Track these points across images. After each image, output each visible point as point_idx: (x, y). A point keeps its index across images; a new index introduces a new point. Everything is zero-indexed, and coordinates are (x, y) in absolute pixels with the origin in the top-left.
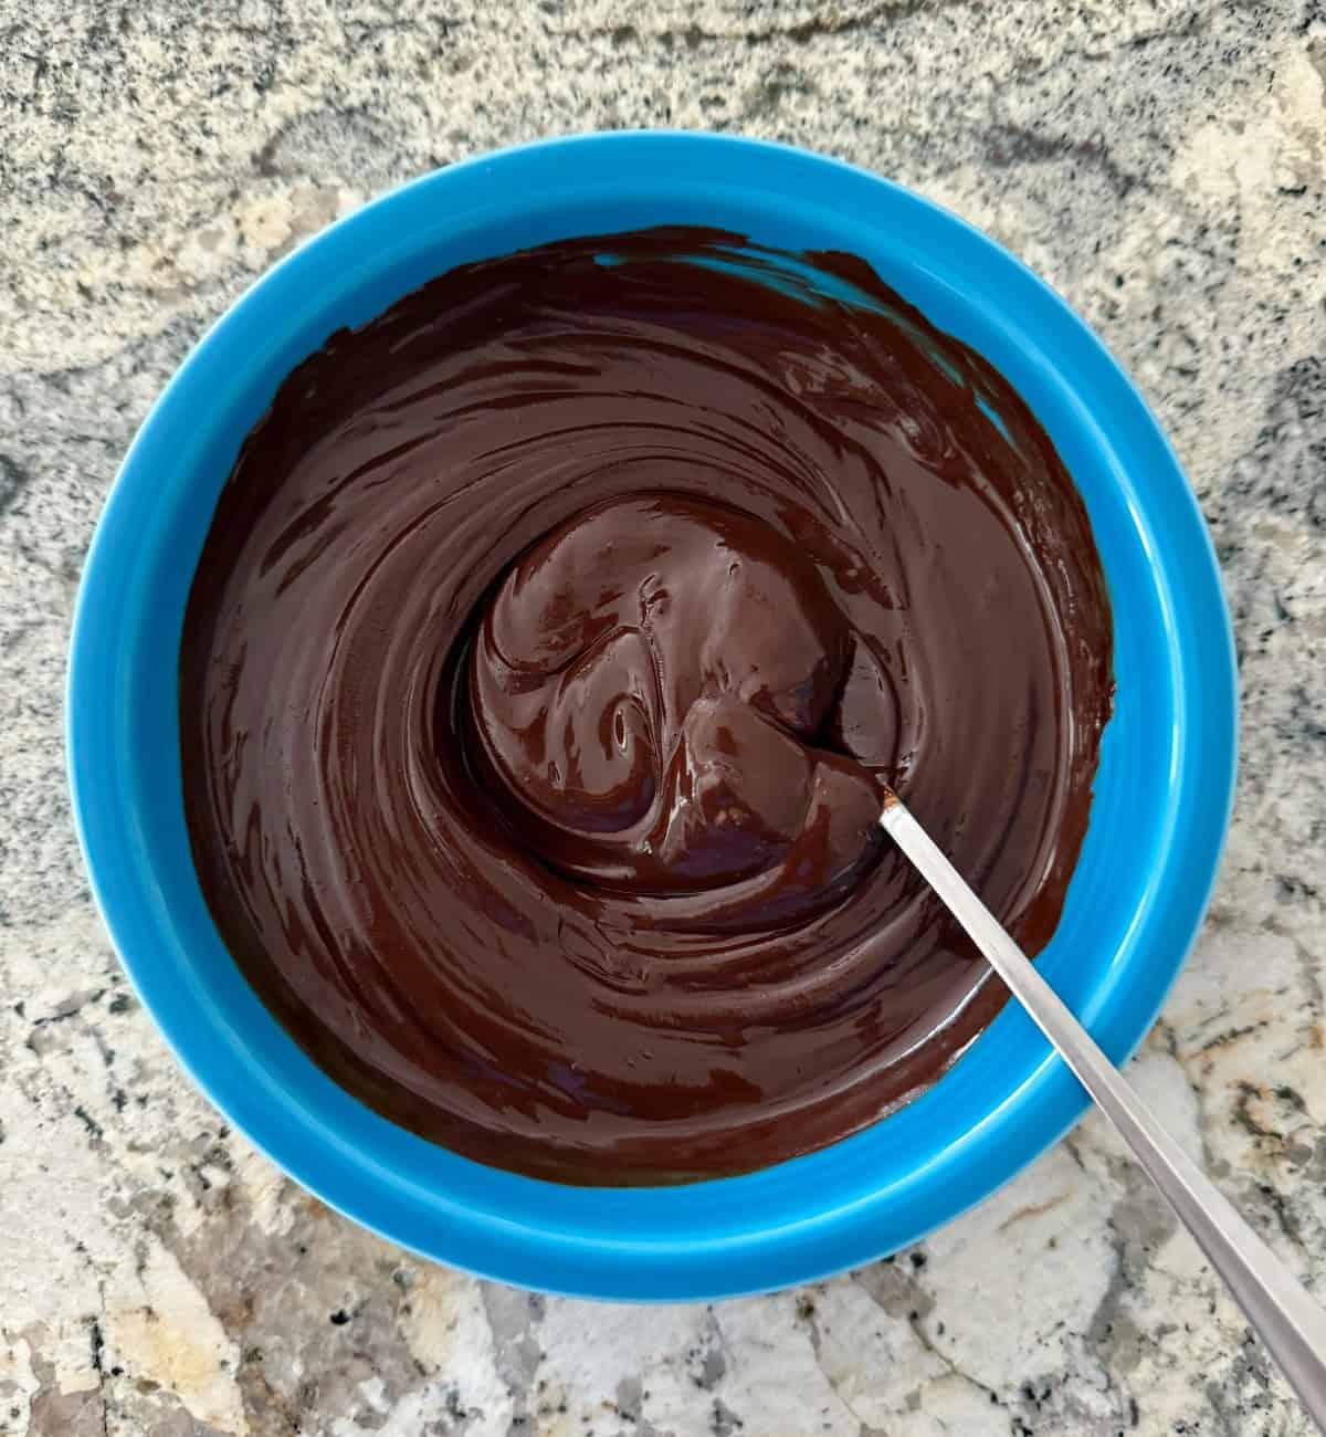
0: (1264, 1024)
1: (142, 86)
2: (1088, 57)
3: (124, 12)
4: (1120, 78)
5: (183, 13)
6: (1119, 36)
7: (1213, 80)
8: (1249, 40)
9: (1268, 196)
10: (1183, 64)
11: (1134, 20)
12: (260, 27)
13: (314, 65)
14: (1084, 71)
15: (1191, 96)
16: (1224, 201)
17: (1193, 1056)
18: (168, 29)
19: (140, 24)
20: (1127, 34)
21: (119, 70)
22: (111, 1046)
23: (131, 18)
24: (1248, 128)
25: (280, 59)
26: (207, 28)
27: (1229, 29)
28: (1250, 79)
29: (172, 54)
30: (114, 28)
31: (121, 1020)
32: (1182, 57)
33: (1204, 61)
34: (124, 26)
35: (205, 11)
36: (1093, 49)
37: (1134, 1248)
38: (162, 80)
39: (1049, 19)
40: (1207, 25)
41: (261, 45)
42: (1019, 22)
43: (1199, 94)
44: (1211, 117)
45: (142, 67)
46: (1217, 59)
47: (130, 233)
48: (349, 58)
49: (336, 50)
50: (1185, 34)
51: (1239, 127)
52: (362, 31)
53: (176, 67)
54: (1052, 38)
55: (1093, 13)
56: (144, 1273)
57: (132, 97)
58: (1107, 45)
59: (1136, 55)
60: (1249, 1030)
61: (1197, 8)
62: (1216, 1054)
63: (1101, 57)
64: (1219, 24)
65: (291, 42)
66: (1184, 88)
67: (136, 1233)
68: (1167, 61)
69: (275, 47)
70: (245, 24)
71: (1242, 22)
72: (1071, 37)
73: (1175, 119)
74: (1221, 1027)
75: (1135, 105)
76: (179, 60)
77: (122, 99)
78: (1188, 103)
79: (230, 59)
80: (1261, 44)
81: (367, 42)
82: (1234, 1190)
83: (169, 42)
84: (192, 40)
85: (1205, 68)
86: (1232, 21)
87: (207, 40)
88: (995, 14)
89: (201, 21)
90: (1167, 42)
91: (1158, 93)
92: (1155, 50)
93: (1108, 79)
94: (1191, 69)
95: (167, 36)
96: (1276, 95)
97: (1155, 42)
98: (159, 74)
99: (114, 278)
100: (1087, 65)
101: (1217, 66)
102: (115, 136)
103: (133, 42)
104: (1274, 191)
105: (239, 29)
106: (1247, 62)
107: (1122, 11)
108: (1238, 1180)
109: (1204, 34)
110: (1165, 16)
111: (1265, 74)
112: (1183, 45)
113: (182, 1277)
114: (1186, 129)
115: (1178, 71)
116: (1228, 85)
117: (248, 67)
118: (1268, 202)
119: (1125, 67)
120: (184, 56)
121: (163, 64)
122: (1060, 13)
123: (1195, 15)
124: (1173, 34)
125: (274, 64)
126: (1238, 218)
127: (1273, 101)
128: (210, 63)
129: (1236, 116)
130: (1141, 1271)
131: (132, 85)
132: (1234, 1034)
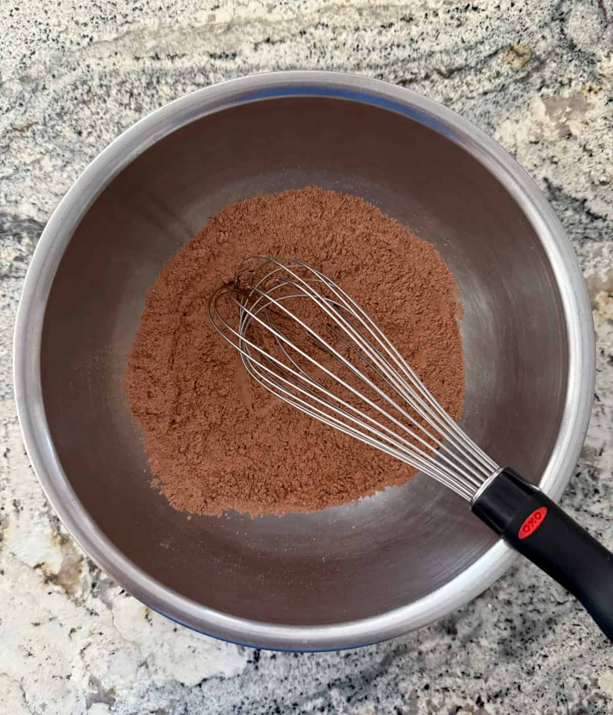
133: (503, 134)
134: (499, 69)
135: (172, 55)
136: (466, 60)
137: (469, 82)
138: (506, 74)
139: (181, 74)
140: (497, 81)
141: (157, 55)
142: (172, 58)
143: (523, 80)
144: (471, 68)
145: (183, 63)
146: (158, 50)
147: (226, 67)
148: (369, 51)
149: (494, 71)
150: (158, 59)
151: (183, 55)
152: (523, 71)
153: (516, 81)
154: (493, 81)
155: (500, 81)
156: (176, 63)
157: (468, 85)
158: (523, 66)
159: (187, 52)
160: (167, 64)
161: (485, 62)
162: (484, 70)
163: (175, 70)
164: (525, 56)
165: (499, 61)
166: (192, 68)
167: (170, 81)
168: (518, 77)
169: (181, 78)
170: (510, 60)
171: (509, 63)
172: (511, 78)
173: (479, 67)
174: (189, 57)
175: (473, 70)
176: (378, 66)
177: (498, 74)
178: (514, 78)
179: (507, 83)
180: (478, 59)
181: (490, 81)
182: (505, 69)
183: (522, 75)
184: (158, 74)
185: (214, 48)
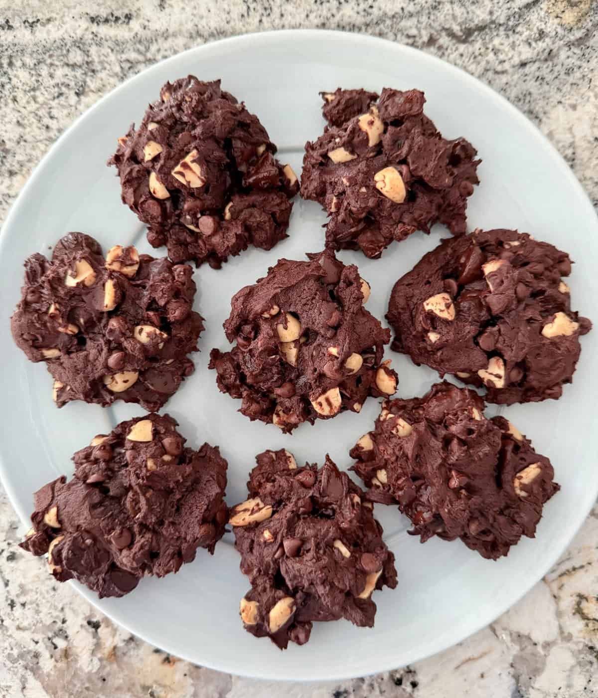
0: (590, 564)
1: (20, 95)
2: (496, 73)
3: (10, 57)
4: (513, 83)
5: (40, 57)
6: (512, 61)
7: (560, 83)
8: (578, 63)
9: (589, 142)
10: (546, 76)
11: (520, 53)
12: (78, 64)
13: (106, 82)
14: (495, 80)
15: (549, 92)
16: (567, 144)
17: (553, 580)
18: (32, 65)
19: (18, 64)
20: (516, 60)
21: (8, 87)
22: (7, 577)
23: (14, 60)
24: (579, 108)
25: (88, 80)
26: (52, 65)
27: (568, 57)
28: (580, 82)
29: (34, 78)
30: (5, 66)
31: (12, 564)
32: (545, 72)
33: (556, 74)
34: (11, 64)
35: (51, 56)
36: (499, 68)
37: (524, 678)
38: (29, 91)
39: (477, 53)
40: (557, 55)
41: (79, 73)
42: (462, 55)
43: (553, 91)
44: (560, 102)
45: (20, 85)
46: (562, 73)
47: (13, 168)
48: (122, 78)
49: (116, 75)
50: (546, 60)
51: (574, 107)
52: (129, 65)
53: (36, 85)
54: (479, 63)
55: (499, 50)
56: (25, 691)
57: (15, 100)
58: (507, 66)
59: (521, 71)
60: (582, 567)
61: (552, 47)
62: (565, 579)
63: (504, 72)
64: (563, 54)
65: (93, 71)
66: (546, 87)
67: (21, 671)
68: (537, 74)
69: (85, 74)
70: (71, 63)
71: (575, 54)
72: (488, 62)
73: (541, 103)
74: (568, 566)
75: (521, 96)
76: (38, 81)
77: (10, 101)
78: (547, 95)
79: (63, 80)
80: (585, 65)
81: (131, 70)
82: (574, 647)
83: (33, 72)
84: (44, 71)
85: (556, 77)
86: (570, 53)
87: (52, 71)
88: (449, 51)
89: (49, 61)
90: (537, 65)
91: (532, 90)
92: (531, 69)
93: (507, 83)
94: (549, 77)
95: (31, 69)
96: (593, 90)
97: (531, 64)
98: (28, 89)
99: (6, 191)
100: (496, 76)
101: (563, 76)
102: (6, 120)
103: (15, 72)
104: (592, 139)
105: (68, 65)
106: (578, 74)
107: (514, 49)
108: (577, 643)
109: (555, 60)
110: (536, 51)
111: (587, 80)
112: (545, 66)
113: (44, 693)
114: (547, 108)
115: (543, 79)
116: (568, 86)
117: (72, 84)
118: (589, 145)
119: (516, 77)
120: (40, 79)
121: (30, 83)
122: (483, 50)
123: (551, 51)
124: (539, 60)
125: (85, 82)
126: (574, 153)
127: (591, 94)
128: (53, 82)
129: (573, 101)
130: (527, 690)
131: (15, 94)
132: (574, 569)
133: (553, 127)
134: (543, 27)
135: (31, 21)
136: (491, 13)
137: (498, 46)
138: (554, 33)
139: (46, 50)
140: (541, 45)
141: (7, 22)
142: (32, 25)
143: (580, 42)
144: (500, 25)
145: (48, 32)
146: (9, 14)
147: (116, 36)
148: (340, 3)
149: (535, 30)
150: (10, 27)
151: (49, 20)
152: (578, 29)
153: (569, 45)
154: (534, 44)
155: (544, 45)
156: (37, 34)
157: (496, 52)
158: (579, 20)
159: (54, 15)
160: (23, 35)
161: (520, 16)
162: (519, 29)
163: (35, 44)
164: (582, 6)
165: (542, 13)
166: (63, 39)
167: (30, 62)
168: (572, 38)
169: (46, 57)
170: (558, 11)
171: (557, 17)
172: (561, 40)
173: (511, 23)
174: (57, 23)
175: (502, 29)
176: (354, 26)
177: (542, 34)
178: (566, 39)
179: (555, 48)
180: (510, 12)
181: (530, 44)
182: (551, 26)
183: (579, 34)
184: (10, 52)
185: (95, 7)
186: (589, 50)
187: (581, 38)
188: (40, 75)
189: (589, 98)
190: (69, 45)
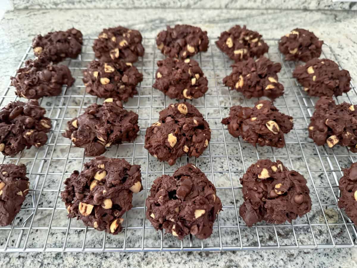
186: (345, 239)
187: (339, 233)
188: (79, 259)
189: (353, 264)
190: (96, 243)
